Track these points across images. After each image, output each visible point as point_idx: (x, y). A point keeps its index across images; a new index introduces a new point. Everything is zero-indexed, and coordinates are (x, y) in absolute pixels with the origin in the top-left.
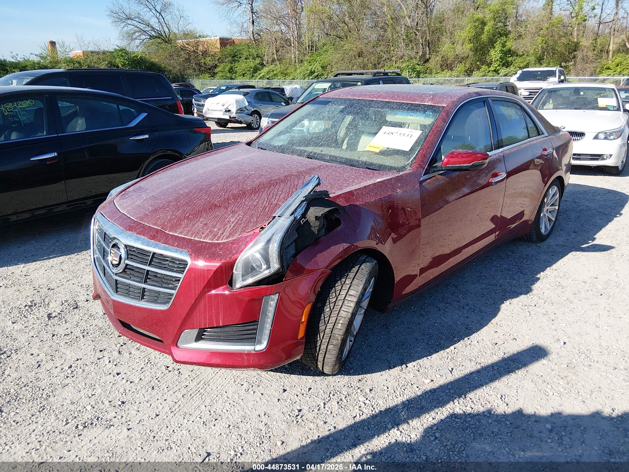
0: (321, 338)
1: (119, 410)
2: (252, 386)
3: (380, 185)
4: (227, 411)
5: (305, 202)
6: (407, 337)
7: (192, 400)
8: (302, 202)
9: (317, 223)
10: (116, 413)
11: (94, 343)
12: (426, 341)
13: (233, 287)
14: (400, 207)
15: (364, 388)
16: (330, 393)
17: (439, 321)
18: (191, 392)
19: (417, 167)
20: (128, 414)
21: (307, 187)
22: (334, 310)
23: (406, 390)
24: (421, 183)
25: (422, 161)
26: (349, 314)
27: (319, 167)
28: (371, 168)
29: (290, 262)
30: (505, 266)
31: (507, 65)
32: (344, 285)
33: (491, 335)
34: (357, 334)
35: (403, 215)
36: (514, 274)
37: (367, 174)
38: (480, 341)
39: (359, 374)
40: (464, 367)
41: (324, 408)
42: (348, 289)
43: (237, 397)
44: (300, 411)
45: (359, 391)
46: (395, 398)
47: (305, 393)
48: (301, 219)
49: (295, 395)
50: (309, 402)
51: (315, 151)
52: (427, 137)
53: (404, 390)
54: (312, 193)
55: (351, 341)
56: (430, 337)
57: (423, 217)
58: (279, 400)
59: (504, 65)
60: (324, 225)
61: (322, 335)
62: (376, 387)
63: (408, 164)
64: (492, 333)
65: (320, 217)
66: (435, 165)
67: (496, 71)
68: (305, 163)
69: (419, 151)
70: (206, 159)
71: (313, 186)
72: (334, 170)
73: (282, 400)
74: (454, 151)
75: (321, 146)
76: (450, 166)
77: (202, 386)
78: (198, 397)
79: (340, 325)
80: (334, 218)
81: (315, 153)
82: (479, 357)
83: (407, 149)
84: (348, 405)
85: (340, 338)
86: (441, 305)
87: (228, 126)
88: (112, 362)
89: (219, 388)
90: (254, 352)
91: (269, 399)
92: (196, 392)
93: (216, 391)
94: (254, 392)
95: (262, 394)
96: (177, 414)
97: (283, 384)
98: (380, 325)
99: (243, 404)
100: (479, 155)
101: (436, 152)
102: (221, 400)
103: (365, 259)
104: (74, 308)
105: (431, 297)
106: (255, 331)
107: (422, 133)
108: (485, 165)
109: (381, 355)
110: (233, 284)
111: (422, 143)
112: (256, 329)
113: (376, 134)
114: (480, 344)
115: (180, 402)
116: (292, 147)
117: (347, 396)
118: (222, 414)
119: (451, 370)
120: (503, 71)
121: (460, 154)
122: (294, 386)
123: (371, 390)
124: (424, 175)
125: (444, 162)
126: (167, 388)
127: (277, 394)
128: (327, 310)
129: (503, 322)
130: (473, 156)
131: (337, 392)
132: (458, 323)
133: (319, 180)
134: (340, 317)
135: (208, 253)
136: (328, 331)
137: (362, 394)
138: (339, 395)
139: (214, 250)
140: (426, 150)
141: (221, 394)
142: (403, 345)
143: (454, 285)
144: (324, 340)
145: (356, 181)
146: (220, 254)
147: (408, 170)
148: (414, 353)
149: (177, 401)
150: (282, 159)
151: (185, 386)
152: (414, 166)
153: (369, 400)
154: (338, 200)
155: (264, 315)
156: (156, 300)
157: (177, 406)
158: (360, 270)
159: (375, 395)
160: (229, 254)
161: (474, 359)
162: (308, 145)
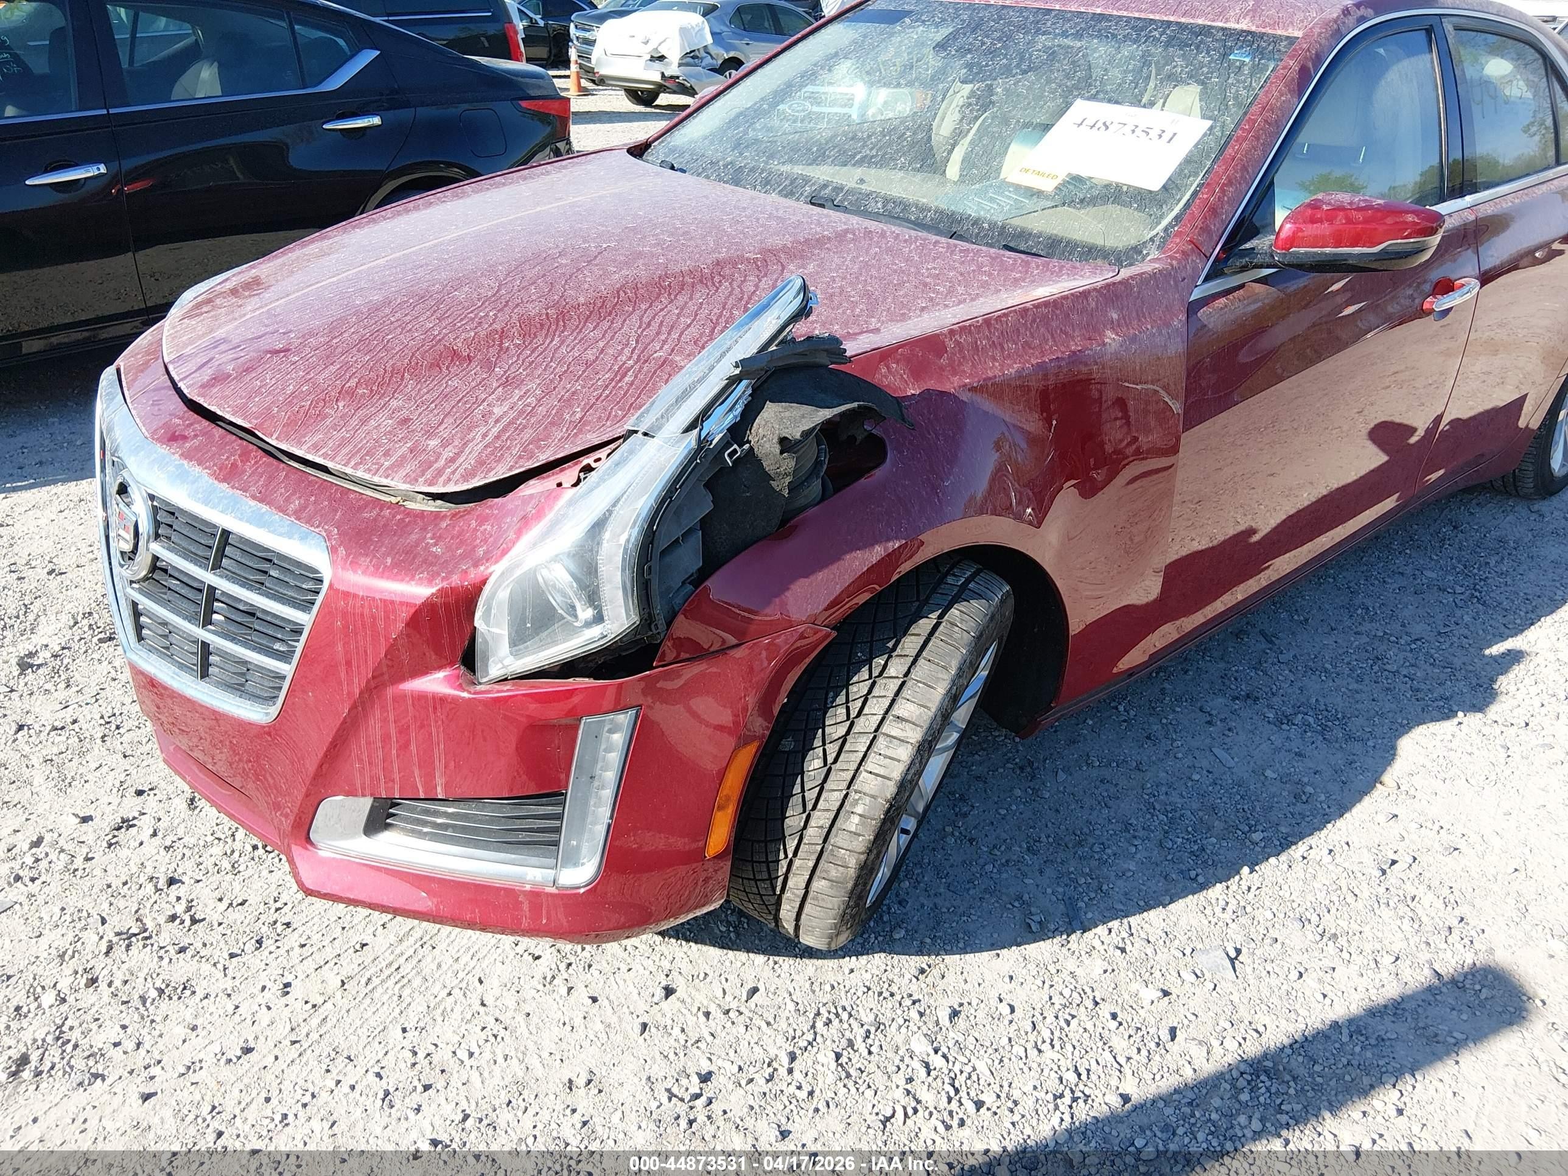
0: (790, 855)
1: (136, 1017)
2: (570, 964)
3: (1044, 317)
4: (471, 1055)
5: (744, 383)
6: (1095, 813)
7: (368, 1000)
8: (733, 381)
9: (788, 463)
10: (124, 1027)
11: (126, 764)
12: (1159, 834)
13: (479, 674)
14: (1110, 394)
15: (932, 1001)
16: (818, 1014)
17: (1205, 763)
18: (373, 970)
19: (1184, 253)
20: (161, 1036)
21: (757, 324)
22: (838, 765)
23: (1074, 1023)
24: (1193, 308)
25: (1205, 229)
26: (892, 783)
27: (841, 236)
28: (1022, 247)
29: (678, 600)
30: (1429, 574)
32: (881, 681)
33: (1377, 828)
34: (927, 808)
35: (1118, 423)
36: (1460, 604)
37: (1004, 268)
38: (1337, 850)
39: (920, 952)
40: (1278, 945)
41: (790, 1071)
42: (891, 695)
43: (512, 1004)
44: (705, 1078)
45: (914, 1014)
46: (1033, 1053)
47: (734, 1005)
48: (725, 444)
49: (700, 1014)
50: (744, 1048)
51: (838, 180)
52: (1227, 143)
53: (1068, 1023)
54: (773, 348)
55: (905, 831)
56: (1171, 821)
57: (1189, 424)
58: (644, 1026)
60: (818, 463)
61: (791, 845)
62: (974, 1003)
63: (1152, 240)
64: (1381, 818)
65: (798, 442)
66: (1248, 245)
68: (794, 219)
69: (1195, 194)
70: (489, 194)
71: (781, 322)
72: (889, 250)
73: (653, 1030)
74: (1320, 196)
75: (860, 163)
76: (1302, 250)
77: (411, 952)
78: (390, 992)
79: (856, 819)
80: (860, 438)
81: (838, 189)
82: (1334, 910)
83: (1154, 183)
84: (872, 1067)
85: (853, 862)
86: (1217, 704)
87: (657, 102)
88: (160, 835)
89: (462, 961)
90: (553, 890)
91: (613, 1020)
92: (387, 972)
93: (450, 974)
94: (570, 989)
95: (594, 1000)
96: (309, 1051)
97: (666, 964)
98: (1009, 765)
99: (526, 1034)
100: (1410, 218)
101: (1254, 202)
102: (458, 1009)
103: (968, 581)
104: (101, 641)
105: (1186, 672)
106: (557, 823)
107: (1211, 128)
108: (1427, 256)
109: (1004, 876)
110: (478, 664)
111: (1209, 164)
112: (559, 817)
113: (1047, 127)
114: (1338, 860)
115: (329, 1005)
116: (766, 163)
117: (873, 1030)
118: (452, 1065)
119: (1233, 954)
121: (1341, 209)
122: (702, 976)
123: (955, 1014)
124: (1206, 280)
125: (1283, 235)
126: (303, 946)
127: (641, 1006)
128: (814, 764)
129: (1417, 780)
130: (1389, 220)
131: (840, 1011)
132: (1269, 773)
133: (806, 300)
134: (856, 792)
135: (392, 548)
136: (813, 834)
137: (924, 1029)
138: (846, 1026)
139: (414, 537)
140: (1223, 191)
141: (463, 985)
142: (1080, 844)
143: (1262, 633)
144: (797, 863)
145: (961, 290)
146: (436, 556)
147: (1151, 263)
148: (1113, 878)
149: (319, 1000)
150: (724, 203)
151: (358, 947)
152: (1177, 245)
153: (944, 1056)
154: (884, 370)
155: (584, 779)
156: (242, 685)
157: (315, 1022)
158: (941, 628)
159: (966, 1034)
160: (464, 557)
161: (1314, 919)
162: (819, 157)
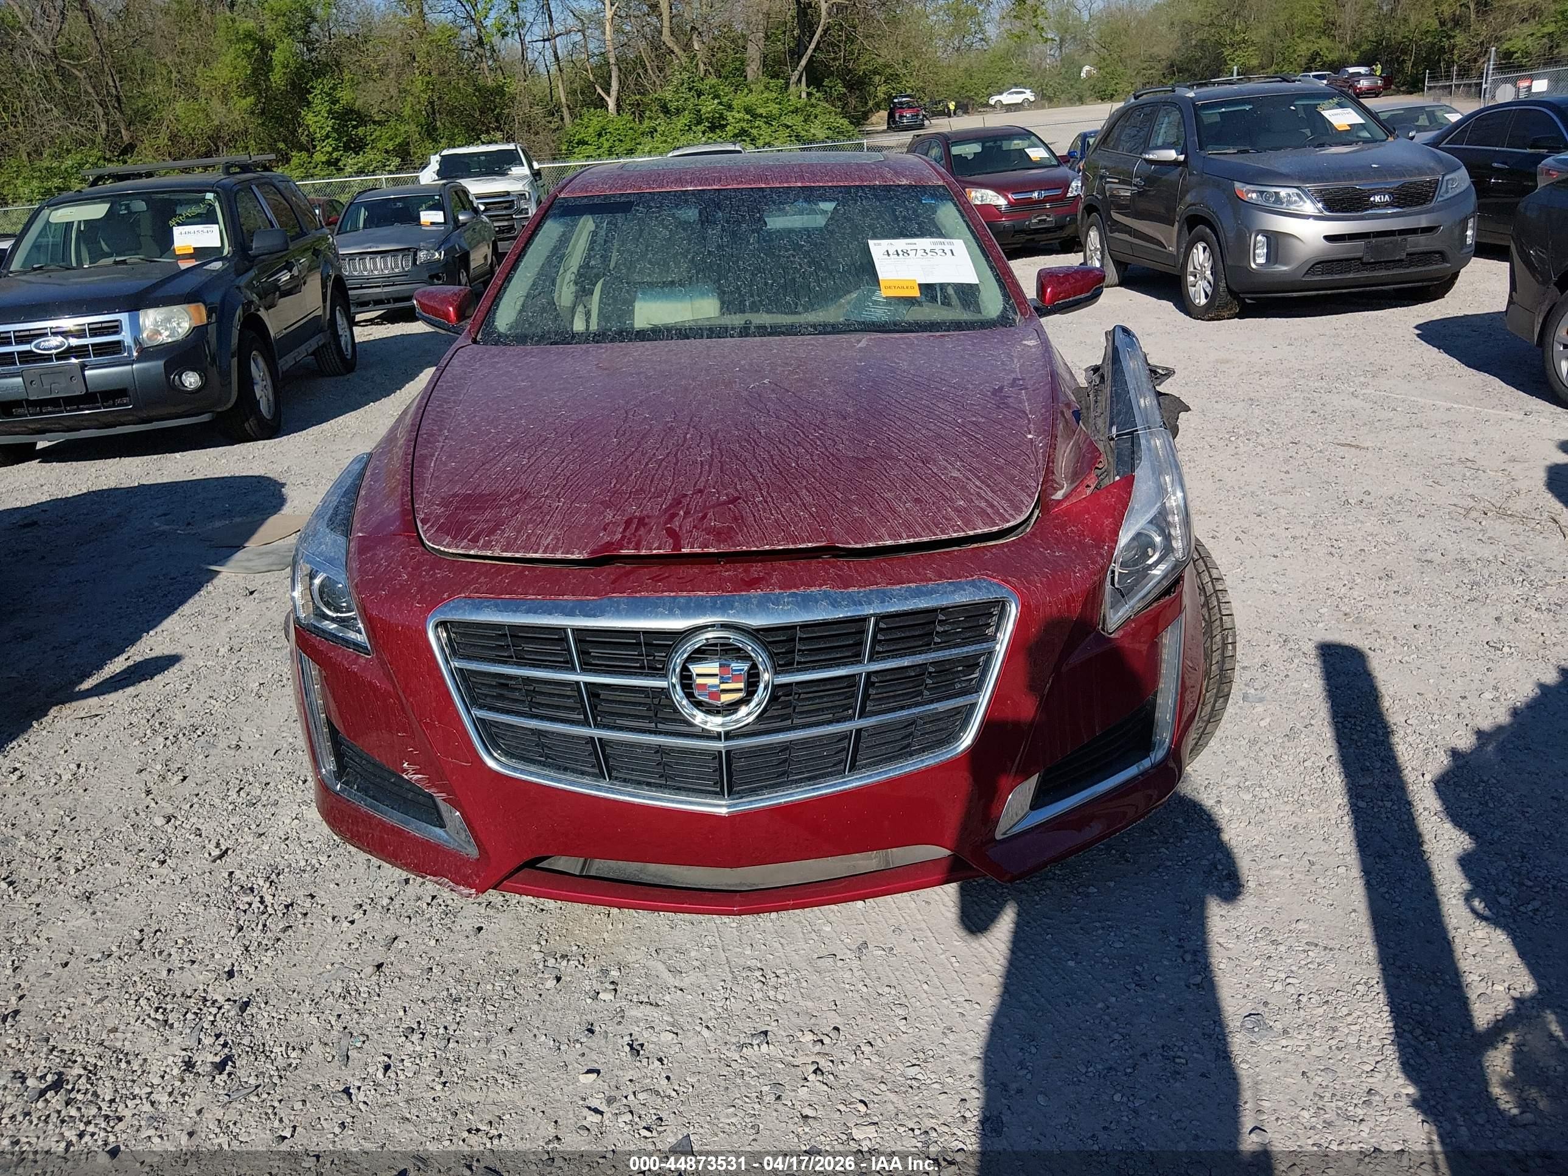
31: (356, 146)
59: (346, 148)
67: (333, 164)
90: (1153, 771)
120: (351, 162)
130: (1091, 276)
135: (1035, 564)
